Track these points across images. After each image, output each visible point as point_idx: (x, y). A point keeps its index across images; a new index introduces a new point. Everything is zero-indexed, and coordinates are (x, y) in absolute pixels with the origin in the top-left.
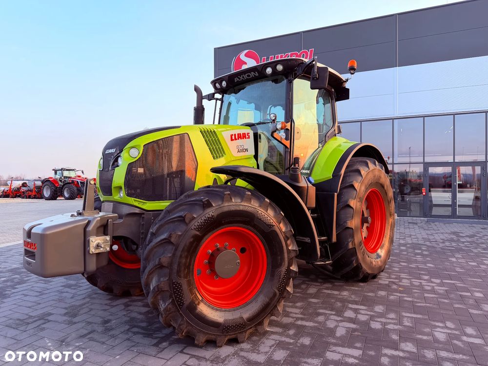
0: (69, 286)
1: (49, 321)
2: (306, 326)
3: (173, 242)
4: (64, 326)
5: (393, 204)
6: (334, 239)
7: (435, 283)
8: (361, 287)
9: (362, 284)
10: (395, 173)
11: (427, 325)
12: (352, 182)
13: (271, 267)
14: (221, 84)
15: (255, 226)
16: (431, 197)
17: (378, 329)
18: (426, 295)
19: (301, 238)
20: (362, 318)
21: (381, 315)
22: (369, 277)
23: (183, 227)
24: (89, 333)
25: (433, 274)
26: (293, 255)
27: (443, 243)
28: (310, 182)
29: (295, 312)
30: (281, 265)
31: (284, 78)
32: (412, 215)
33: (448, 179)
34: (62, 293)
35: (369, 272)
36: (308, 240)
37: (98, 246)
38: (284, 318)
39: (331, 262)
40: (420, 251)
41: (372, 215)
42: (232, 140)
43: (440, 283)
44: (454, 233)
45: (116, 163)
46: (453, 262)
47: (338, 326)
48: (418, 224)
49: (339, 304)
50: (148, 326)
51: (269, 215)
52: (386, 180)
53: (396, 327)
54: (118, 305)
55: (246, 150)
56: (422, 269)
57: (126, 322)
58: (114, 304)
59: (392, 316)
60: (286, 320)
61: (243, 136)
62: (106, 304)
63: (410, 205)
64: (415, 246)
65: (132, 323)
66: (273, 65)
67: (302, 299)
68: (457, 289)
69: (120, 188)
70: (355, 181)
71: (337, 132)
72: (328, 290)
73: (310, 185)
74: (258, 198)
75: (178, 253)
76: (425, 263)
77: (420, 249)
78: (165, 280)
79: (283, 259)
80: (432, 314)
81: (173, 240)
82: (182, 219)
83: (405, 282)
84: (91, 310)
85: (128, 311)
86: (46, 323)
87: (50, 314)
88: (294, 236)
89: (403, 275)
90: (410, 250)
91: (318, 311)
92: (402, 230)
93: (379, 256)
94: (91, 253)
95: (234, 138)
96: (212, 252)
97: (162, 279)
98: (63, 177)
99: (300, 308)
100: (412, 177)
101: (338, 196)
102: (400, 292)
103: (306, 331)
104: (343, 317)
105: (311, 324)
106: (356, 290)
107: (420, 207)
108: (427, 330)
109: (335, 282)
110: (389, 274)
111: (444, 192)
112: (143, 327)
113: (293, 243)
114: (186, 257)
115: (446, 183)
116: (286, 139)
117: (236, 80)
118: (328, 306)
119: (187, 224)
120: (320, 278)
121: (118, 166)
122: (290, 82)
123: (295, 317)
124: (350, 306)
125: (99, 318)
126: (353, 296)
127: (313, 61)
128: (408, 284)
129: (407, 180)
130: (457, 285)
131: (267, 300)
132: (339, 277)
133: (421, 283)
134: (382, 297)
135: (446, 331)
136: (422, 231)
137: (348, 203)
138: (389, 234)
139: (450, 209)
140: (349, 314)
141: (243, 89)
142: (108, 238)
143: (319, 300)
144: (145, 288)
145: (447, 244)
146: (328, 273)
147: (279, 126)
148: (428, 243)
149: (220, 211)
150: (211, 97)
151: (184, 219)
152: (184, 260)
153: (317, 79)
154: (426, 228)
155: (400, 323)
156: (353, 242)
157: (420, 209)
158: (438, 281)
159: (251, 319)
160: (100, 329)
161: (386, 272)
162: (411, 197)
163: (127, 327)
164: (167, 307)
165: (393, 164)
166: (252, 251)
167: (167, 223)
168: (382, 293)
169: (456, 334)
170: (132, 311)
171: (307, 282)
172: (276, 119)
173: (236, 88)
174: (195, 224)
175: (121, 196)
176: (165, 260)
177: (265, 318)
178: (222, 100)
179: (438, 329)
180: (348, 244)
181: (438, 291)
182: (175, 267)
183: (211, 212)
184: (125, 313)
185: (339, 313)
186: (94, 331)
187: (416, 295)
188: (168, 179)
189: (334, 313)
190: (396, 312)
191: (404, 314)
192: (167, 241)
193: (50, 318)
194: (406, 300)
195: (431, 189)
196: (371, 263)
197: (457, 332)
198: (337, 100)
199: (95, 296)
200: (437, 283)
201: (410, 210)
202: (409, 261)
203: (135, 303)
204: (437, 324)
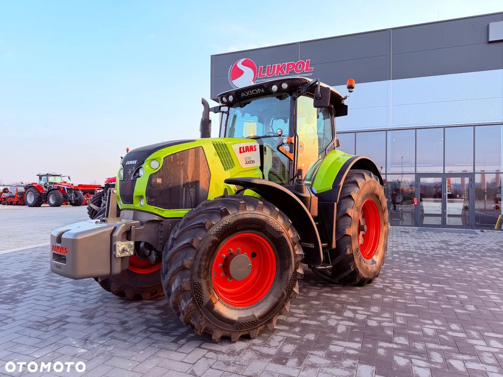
0: (79, 292)
1: (68, 323)
2: (309, 324)
3: (195, 247)
4: (83, 327)
5: (387, 214)
6: (334, 246)
7: (424, 287)
8: (358, 290)
9: (358, 288)
10: (387, 183)
11: (418, 323)
12: (350, 192)
13: (279, 270)
14: (227, 98)
15: (265, 233)
16: (422, 207)
17: (375, 326)
18: (417, 297)
19: (306, 244)
20: (360, 317)
21: (377, 315)
22: (365, 282)
23: (203, 233)
24: (110, 333)
25: (423, 279)
26: (299, 259)
27: (433, 251)
28: (313, 193)
29: (299, 312)
30: (288, 268)
31: (288, 95)
32: (404, 224)
33: (439, 189)
34: (73, 297)
35: (366, 276)
36: (312, 246)
37: (124, 250)
38: (289, 318)
39: (331, 266)
40: (411, 259)
41: (367, 223)
42: (241, 152)
43: (429, 287)
44: (444, 242)
45: (137, 174)
46: (441, 269)
47: (339, 324)
48: (410, 233)
49: (338, 306)
50: (164, 326)
51: (279, 222)
52: (380, 191)
53: (390, 324)
54: (131, 308)
55: (253, 162)
56: (413, 275)
57: (142, 323)
58: (128, 307)
59: (387, 315)
60: (291, 320)
61: (250, 149)
62: (119, 308)
63: (402, 215)
64: (407, 254)
65: (148, 324)
66: (279, 83)
67: (304, 302)
68: (445, 292)
69: (141, 197)
70: (352, 192)
71: (335, 145)
72: (328, 293)
73: (313, 195)
74: (269, 208)
75: (199, 257)
76: (416, 269)
77: (412, 256)
78: (187, 280)
79: (290, 262)
80: (422, 313)
81: (194, 244)
82: (202, 226)
83: (398, 287)
84: (106, 312)
85: (142, 313)
86: (65, 324)
87: (67, 317)
88: (300, 242)
89: (396, 280)
90: (403, 257)
91: (320, 311)
92: (395, 239)
93: (374, 262)
94: (117, 257)
95: (242, 150)
96: (226, 256)
97: (184, 280)
98: (48, 183)
99: (303, 309)
100: (404, 187)
101: (337, 205)
102: (394, 295)
103: (309, 328)
104: (343, 316)
105: (314, 323)
106: (353, 293)
107: (412, 216)
108: (418, 327)
109: (333, 286)
110: (383, 279)
111: (435, 201)
112: (159, 327)
113: (299, 249)
114: (206, 260)
115: (436, 193)
116: (291, 152)
117: (243, 95)
118: (328, 307)
119: (206, 231)
120: (320, 283)
121: (139, 177)
122: (294, 100)
123: (299, 317)
124: (349, 307)
125: (115, 320)
126: (350, 299)
127: (316, 82)
128: (400, 288)
129: (399, 190)
130: (446, 288)
131: (276, 300)
132: (337, 282)
133: (412, 286)
134: (377, 300)
135: (434, 327)
136: (414, 239)
137: (347, 212)
138: (383, 241)
139: (440, 218)
140: (348, 314)
141: (249, 103)
142: (132, 243)
143: (320, 302)
144: (166, 289)
145: (437, 251)
146: (327, 278)
147: (285, 141)
148: (419, 251)
149: (235, 219)
150: (217, 110)
151: (205, 226)
152: (204, 263)
153: (320, 98)
154: (418, 237)
155: (394, 321)
156: (351, 248)
157: (412, 218)
158: (428, 285)
159: (262, 317)
160: (119, 329)
161: (380, 278)
162: (404, 207)
163: (145, 327)
164: (188, 305)
165: (386, 174)
166: (262, 255)
167: (188, 229)
168: (378, 296)
169: (443, 330)
170: (146, 313)
171: (308, 287)
172: (282, 134)
173: (242, 102)
174: (214, 230)
175: (141, 204)
176: (187, 262)
177: (274, 316)
178: (228, 113)
179: (427, 326)
180: (346, 250)
181: (428, 293)
182: (196, 269)
183: (227, 220)
184: (139, 315)
185: (339, 313)
186: (114, 331)
187: (408, 297)
188: (184, 188)
189: (334, 313)
190: (389, 312)
191: (397, 314)
192: (189, 246)
193: (68, 320)
194: (399, 302)
195: (423, 199)
196: (367, 268)
197: (443, 328)
198: (336, 116)
199: (107, 300)
200: (426, 287)
201: (402, 219)
202: (401, 268)
203: (147, 306)
204: (427, 322)
